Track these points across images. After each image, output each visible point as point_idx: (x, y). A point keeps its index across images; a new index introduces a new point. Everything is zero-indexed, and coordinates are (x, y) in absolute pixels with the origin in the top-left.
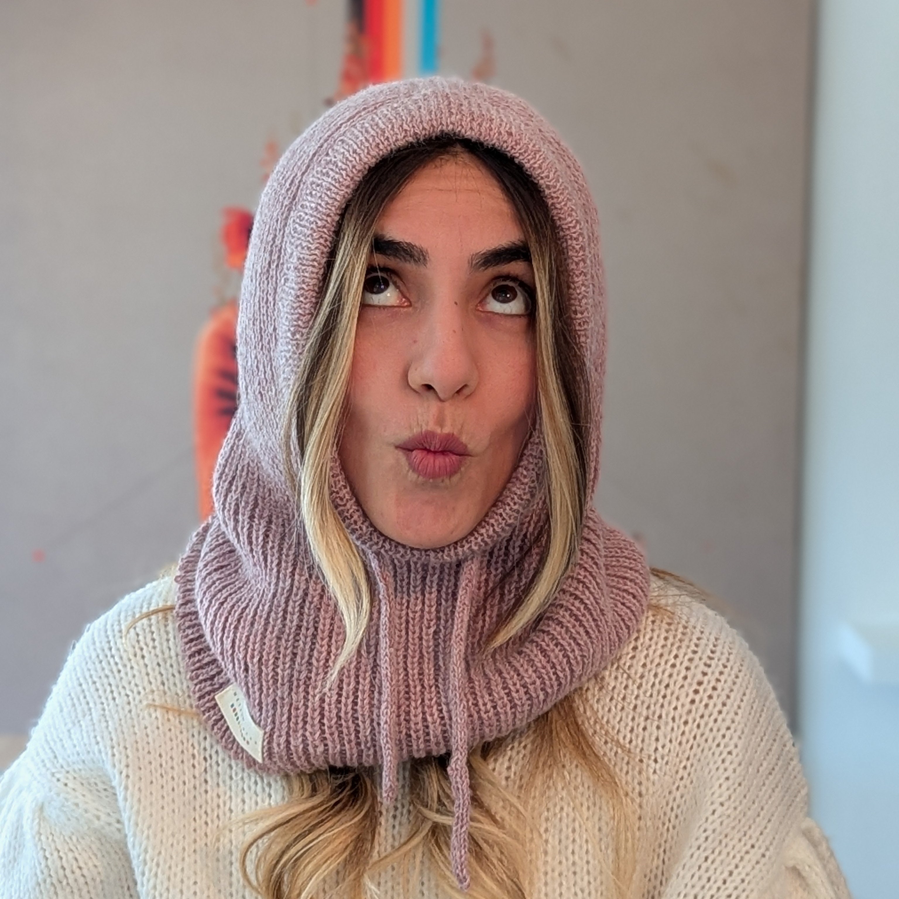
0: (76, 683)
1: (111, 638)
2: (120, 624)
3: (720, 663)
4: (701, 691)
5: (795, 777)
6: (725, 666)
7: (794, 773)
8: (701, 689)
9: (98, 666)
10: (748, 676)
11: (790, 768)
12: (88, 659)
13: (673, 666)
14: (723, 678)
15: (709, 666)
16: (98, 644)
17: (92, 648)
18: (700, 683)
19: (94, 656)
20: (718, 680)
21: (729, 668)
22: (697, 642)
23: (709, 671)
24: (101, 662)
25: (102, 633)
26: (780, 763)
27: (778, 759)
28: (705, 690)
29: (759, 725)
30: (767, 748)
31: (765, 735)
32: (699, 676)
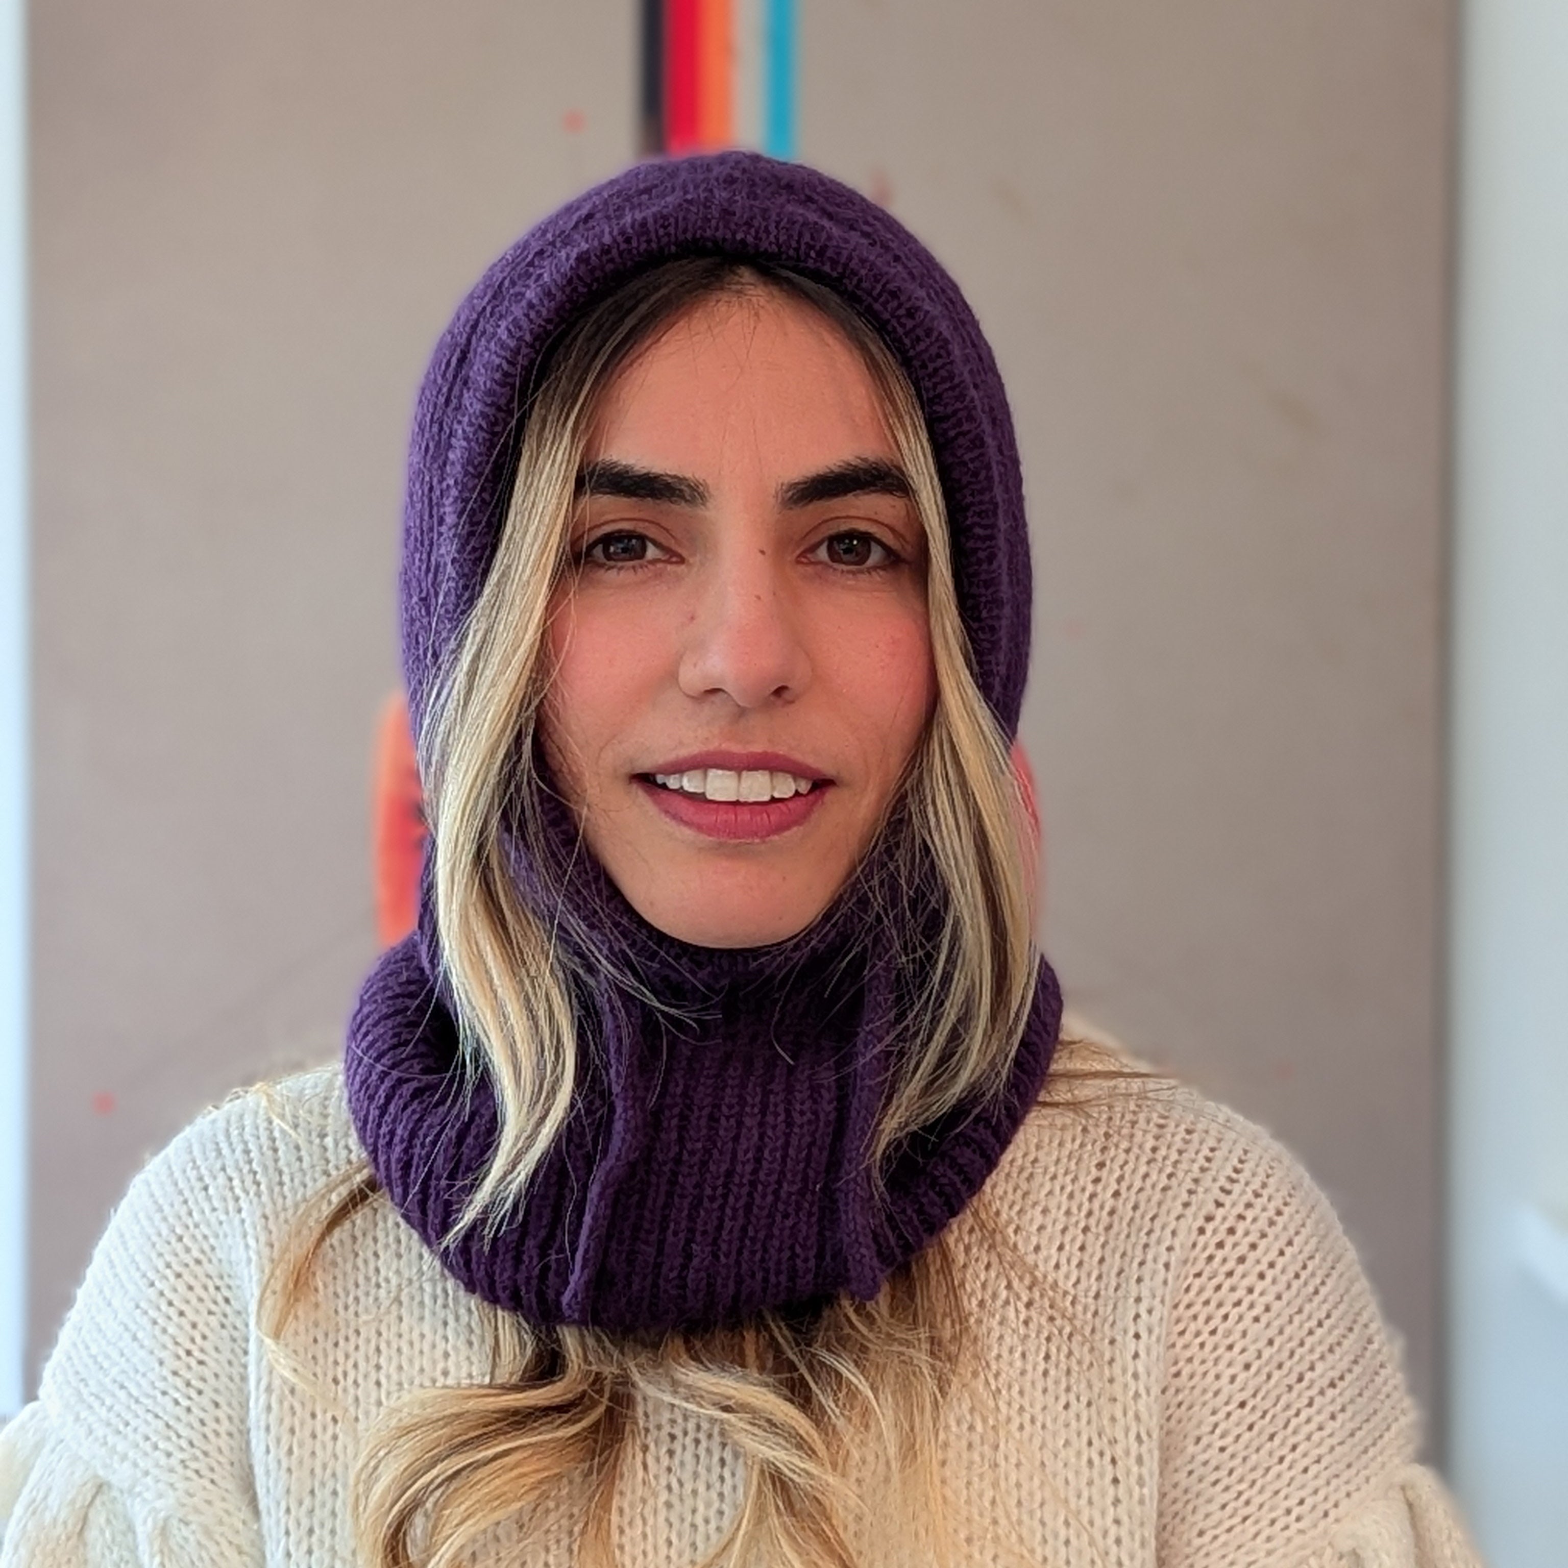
0: (142, 1283)
1: (186, 1193)
2: (196, 1168)
3: (1249, 1190)
4: (1209, 1232)
5: (1388, 1396)
6: (1257, 1195)
8: (1209, 1228)
11: (1379, 1380)
12: (155, 1239)
14: (1250, 1214)
15: (1228, 1192)
16: (167, 1209)
17: (158, 1218)
18: (1209, 1219)
19: (165, 1231)
20: (1241, 1217)
21: (1265, 1199)
22: (1210, 1155)
23: (1227, 1200)
25: (170, 1189)
27: (1355, 1362)
28: (1215, 1231)
29: (1317, 1299)
30: (1331, 1339)
31: (1328, 1316)
32: (1210, 1208)
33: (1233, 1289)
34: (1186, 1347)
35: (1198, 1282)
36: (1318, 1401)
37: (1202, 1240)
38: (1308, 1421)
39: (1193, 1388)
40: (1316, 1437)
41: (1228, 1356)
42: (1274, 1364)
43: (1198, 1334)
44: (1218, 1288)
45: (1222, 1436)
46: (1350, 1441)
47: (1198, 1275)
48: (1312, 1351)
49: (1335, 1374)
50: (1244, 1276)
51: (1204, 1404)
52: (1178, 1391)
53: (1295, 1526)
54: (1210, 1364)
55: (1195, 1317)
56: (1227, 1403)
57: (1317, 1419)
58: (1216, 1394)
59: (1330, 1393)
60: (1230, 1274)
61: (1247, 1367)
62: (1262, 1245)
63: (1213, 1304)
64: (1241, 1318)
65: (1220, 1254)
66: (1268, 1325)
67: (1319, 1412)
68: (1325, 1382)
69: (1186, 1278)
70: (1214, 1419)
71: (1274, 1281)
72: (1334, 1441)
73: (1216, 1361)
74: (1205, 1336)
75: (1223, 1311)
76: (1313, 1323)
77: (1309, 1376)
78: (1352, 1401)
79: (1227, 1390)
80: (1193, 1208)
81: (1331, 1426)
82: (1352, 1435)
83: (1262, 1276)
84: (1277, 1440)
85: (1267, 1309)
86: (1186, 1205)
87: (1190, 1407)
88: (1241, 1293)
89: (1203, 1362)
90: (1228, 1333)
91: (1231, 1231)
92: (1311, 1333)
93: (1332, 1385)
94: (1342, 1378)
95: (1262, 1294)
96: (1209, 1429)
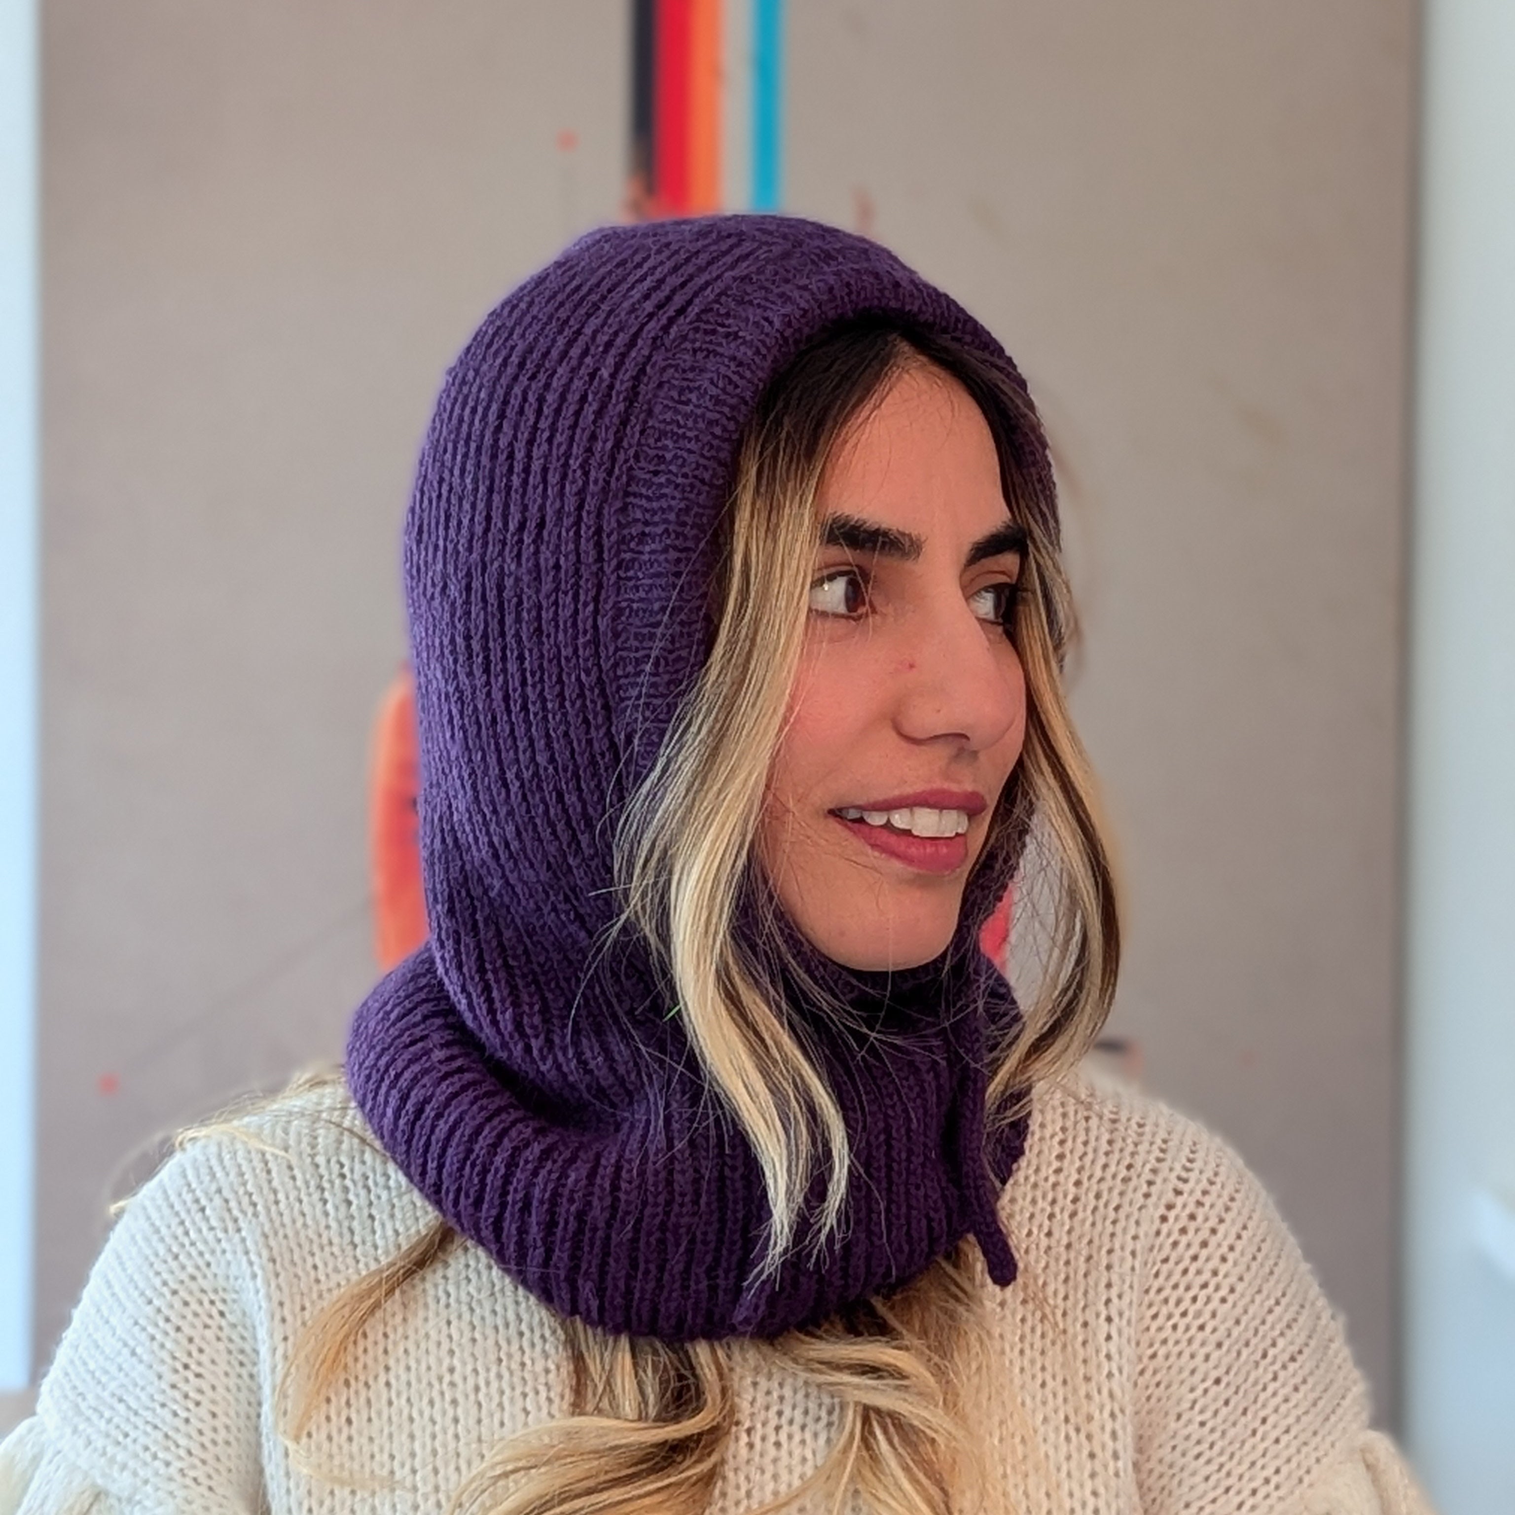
0: (141, 1301)
1: (183, 1215)
2: (192, 1191)
3: (1204, 1178)
4: (1171, 1220)
5: (1340, 1367)
6: (1212, 1183)
7: (1338, 1361)
8: (1171, 1215)
9: (174, 1265)
10: (1252, 1199)
11: (1331, 1352)
12: (152, 1258)
13: (1126, 1180)
14: (1207, 1200)
15: (1185, 1181)
16: (164, 1231)
17: (155, 1238)
18: (1170, 1207)
19: (162, 1251)
20: (1199, 1204)
21: (1219, 1186)
22: (1164, 1146)
23: (1186, 1188)
24: (176, 1257)
25: (166, 1211)
26: (1313, 1343)
27: (1310, 1337)
28: (1177, 1218)
29: (1273, 1280)
30: (1288, 1317)
31: (1284, 1295)
32: (1170, 1196)
33: (1199, 1272)
34: (1160, 1329)
35: (1165, 1268)
36: (1282, 1375)
37: (1165, 1228)
38: (1275, 1394)
39: (1170, 1368)
40: (1283, 1408)
41: (1200, 1336)
42: (1242, 1342)
43: (1170, 1317)
44: (1185, 1272)
45: (1202, 1412)
46: (1314, 1411)
47: (1165, 1260)
48: (1272, 1328)
49: (1295, 1348)
50: (1208, 1260)
51: (1182, 1382)
52: (1155, 1372)
53: (1275, 1495)
54: (1184, 1344)
55: (1166, 1301)
56: (1203, 1381)
57: (1282, 1393)
58: (1193, 1372)
59: (1292, 1367)
60: (1195, 1258)
61: (1219, 1345)
62: (1222, 1229)
63: (1182, 1288)
64: (1208, 1300)
65: (1184, 1240)
66: (1234, 1305)
67: (1283, 1385)
68: (1286, 1357)
69: (1154, 1264)
70: (1192, 1396)
71: (1235, 1264)
72: (1299, 1411)
73: (1190, 1341)
74: (1176, 1319)
75: (1191, 1293)
76: (1272, 1301)
77: (1271, 1352)
78: (1311, 1373)
79: (1202, 1368)
80: (1153, 1199)
81: (1295, 1398)
82: (1315, 1404)
83: (1224, 1259)
84: (1250, 1415)
85: (1232, 1290)
86: (1147, 1196)
87: (1168, 1387)
88: (1206, 1276)
89: (1177, 1342)
90: (1198, 1314)
91: (1192, 1217)
92: (1270, 1311)
93: (1293, 1359)
94: (1300, 1352)
95: (1226, 1276)
96: (1188, 1405)
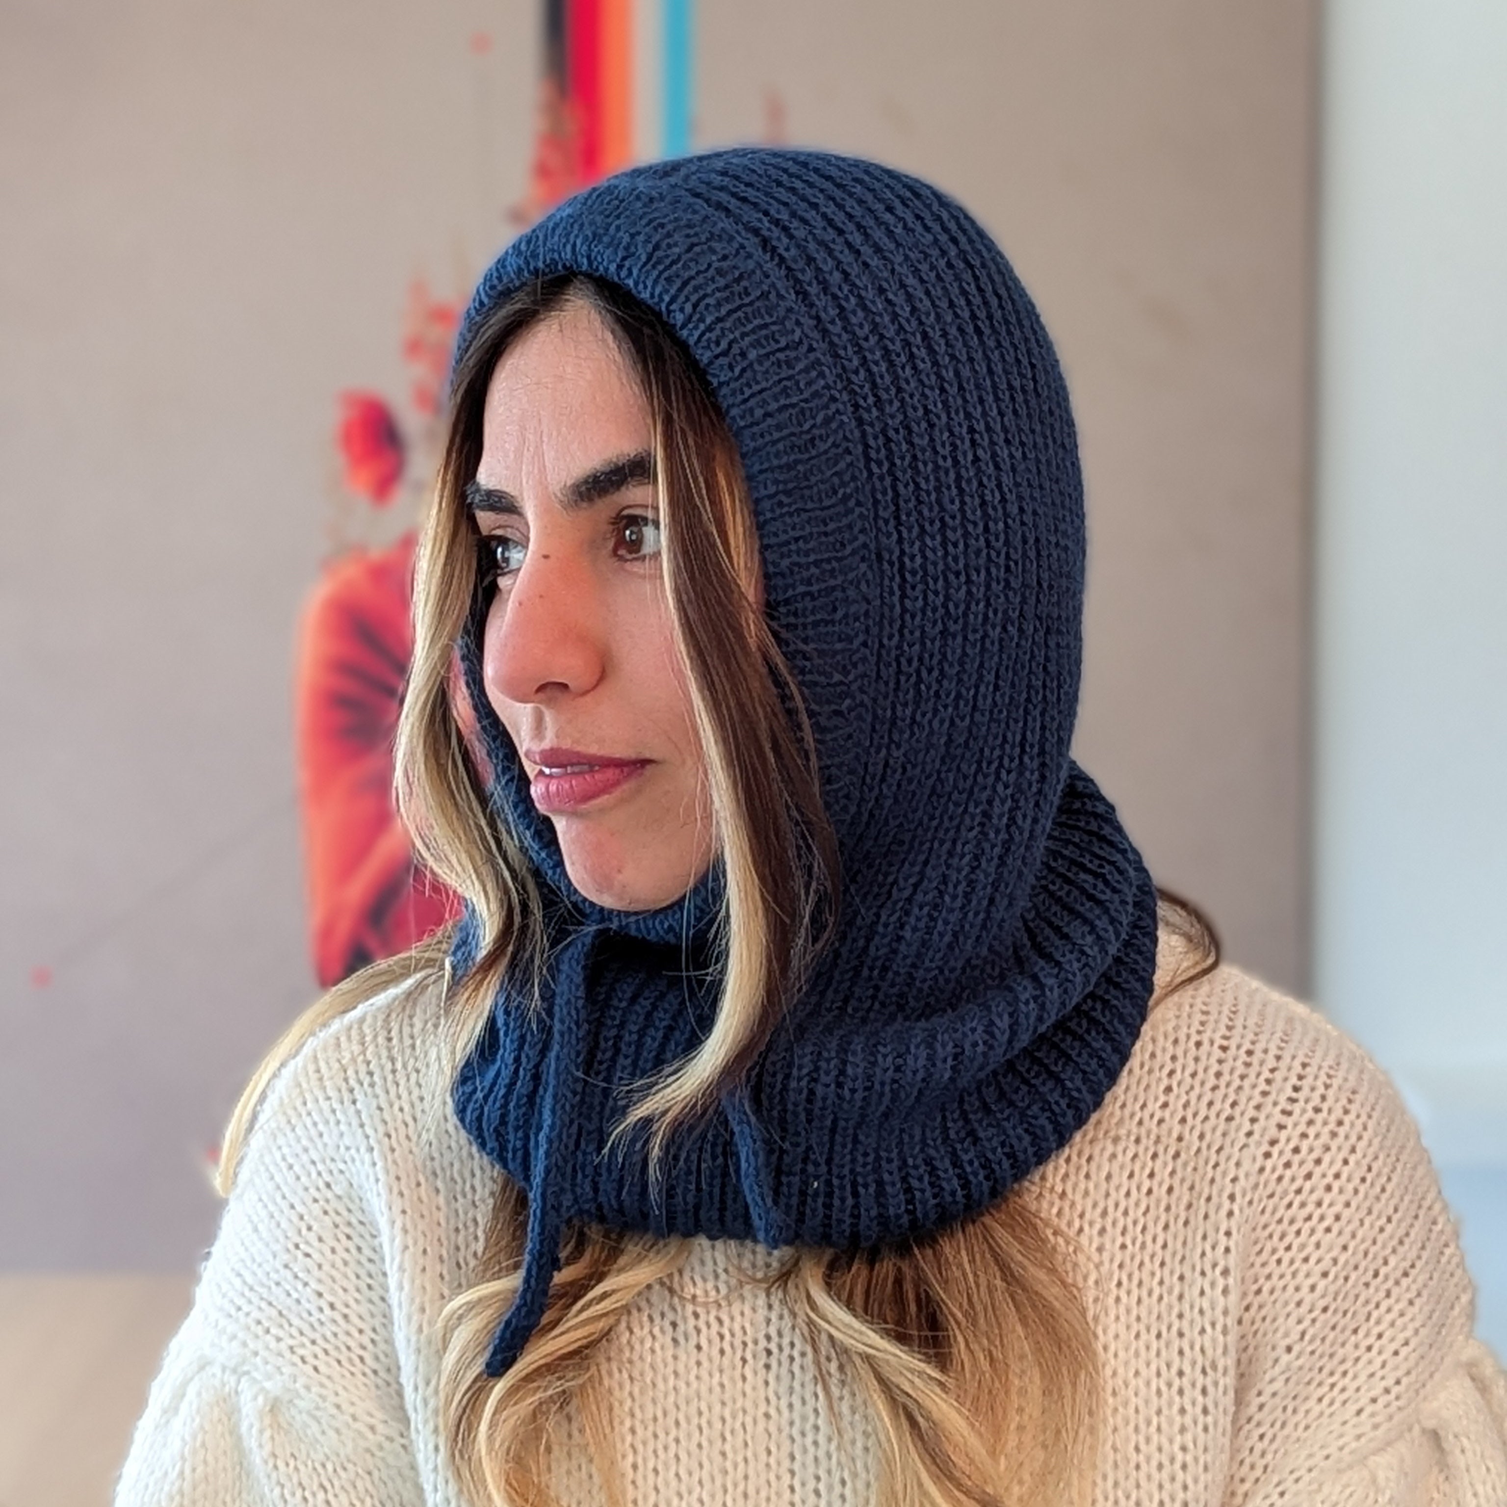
3: (1310, 1107)
4: (1275, 1154)
6: (1317, 1110)
8: (1275, 1151)
13: (1230, 1118)
15: (1289, 1113)
18: (1273, 1143)
20: (1304, 1136)
21: (1325, 1112)
22: (1270, 1076)
28: (1281, 1153)
29: (1384, 1197)
30: (1401, 1232)
31: (1396, 1210)
32: (1273, 1132)
33: (1303, 1205)
34: (1263, 1265)
35: (1271, 1202)
36: (1395, 1292)
37: (1269, 1164)
38: (1389, 1310)
39: (1275, 1302)
40: (1400, 1323)
41: (1305, 1268)
42: (1350, 1267)
43: (1274, 1251)
44: (1290, 1205)
45: (1311, 1341)
46: (1430, 1323)
47: (1271, 1196)
48: (1384, 1247)
49: (1407, 1264)
50: (1312, 1191)
51: (1288, 1315)
52: (1260, 1307)
54: (1288, 1277)
55: (1271, 1236)
56: (1311, 1311)
57: (1397, 1308)
58: (1299, 1304)
59: (1405, 1282)
60: (1299, 1191)
61: (1325, 1275)
62: (1327, 1159)
63: (1286, 1221)
64: (1313, 1231)
65: (1288, 1173)
66: (1340, 1233)
67: (1397, 1301)
68: (1399, 1273)
69: (1260, 1201)
70: (1301, 1327)
71: (1341, 1191)
72: (1416, 1324)
73: (1294, 1275)
74: (1281, 1253)
75: (1295, 1227)
76: (1384, 1220)
77: (1383, 1271)
78: (1425, 1286)
79: (1308, 1298)
80: (1256, 1136)
81: (1411, 1311)
82: (1430, 1318)
83: (1329, 1188)
84: (1362, 1333)
85: (1338, 1218)
86: (1249, 1134)
87: (1274, 1320)
88: (1310, 1207)
89: (1282, 1277)
90: (1303, 1247)
91: (1296, 1150)
92: (1382, 1230)
93: (1406, 1274)
94: (1413, 1266)
95: (1331, 1205)
96: (1298, 1337)
